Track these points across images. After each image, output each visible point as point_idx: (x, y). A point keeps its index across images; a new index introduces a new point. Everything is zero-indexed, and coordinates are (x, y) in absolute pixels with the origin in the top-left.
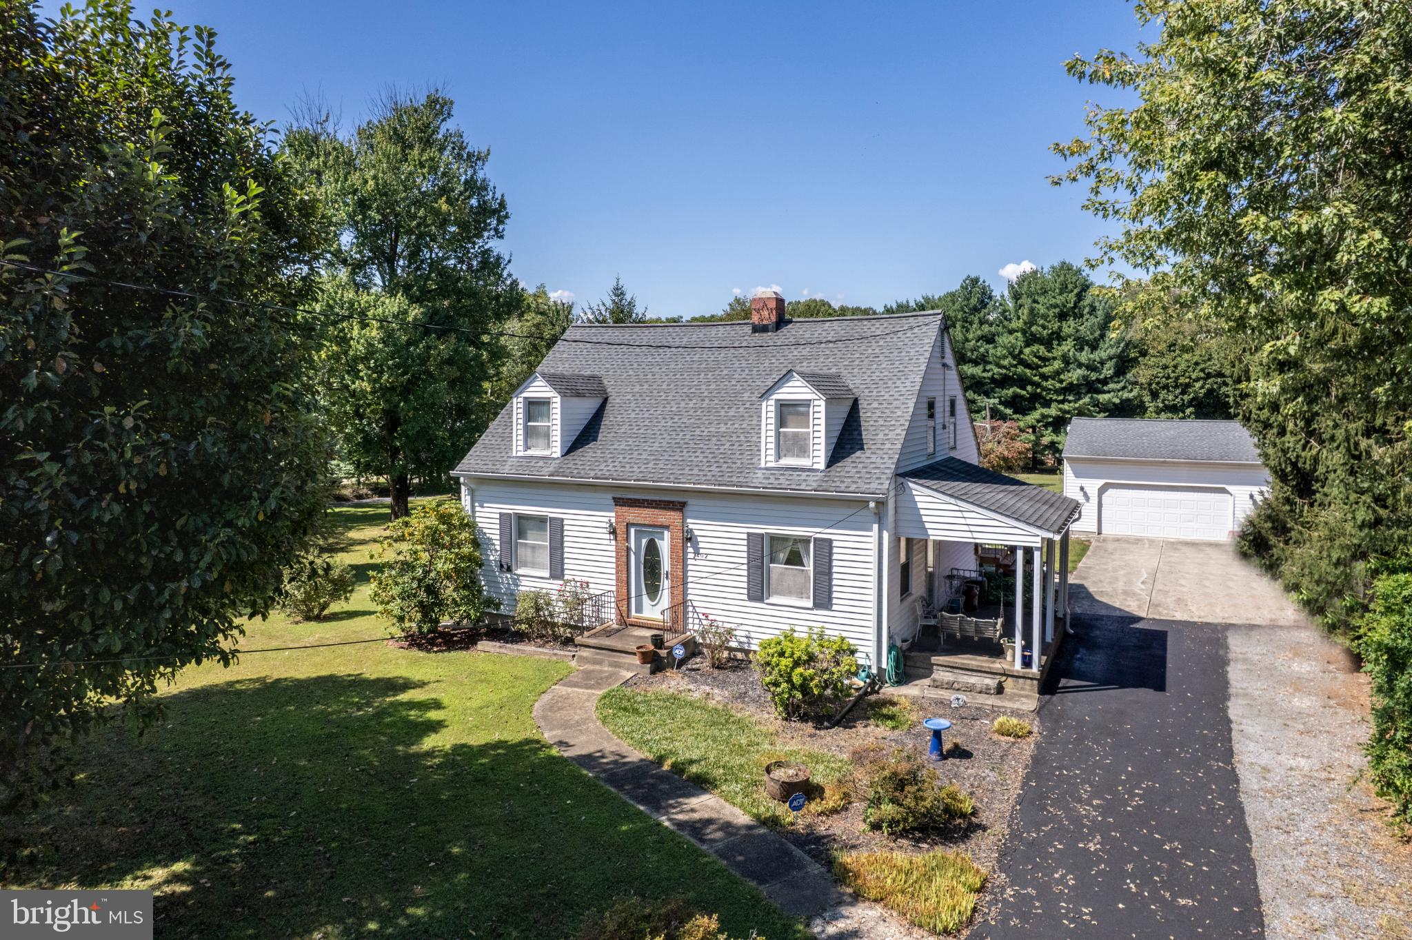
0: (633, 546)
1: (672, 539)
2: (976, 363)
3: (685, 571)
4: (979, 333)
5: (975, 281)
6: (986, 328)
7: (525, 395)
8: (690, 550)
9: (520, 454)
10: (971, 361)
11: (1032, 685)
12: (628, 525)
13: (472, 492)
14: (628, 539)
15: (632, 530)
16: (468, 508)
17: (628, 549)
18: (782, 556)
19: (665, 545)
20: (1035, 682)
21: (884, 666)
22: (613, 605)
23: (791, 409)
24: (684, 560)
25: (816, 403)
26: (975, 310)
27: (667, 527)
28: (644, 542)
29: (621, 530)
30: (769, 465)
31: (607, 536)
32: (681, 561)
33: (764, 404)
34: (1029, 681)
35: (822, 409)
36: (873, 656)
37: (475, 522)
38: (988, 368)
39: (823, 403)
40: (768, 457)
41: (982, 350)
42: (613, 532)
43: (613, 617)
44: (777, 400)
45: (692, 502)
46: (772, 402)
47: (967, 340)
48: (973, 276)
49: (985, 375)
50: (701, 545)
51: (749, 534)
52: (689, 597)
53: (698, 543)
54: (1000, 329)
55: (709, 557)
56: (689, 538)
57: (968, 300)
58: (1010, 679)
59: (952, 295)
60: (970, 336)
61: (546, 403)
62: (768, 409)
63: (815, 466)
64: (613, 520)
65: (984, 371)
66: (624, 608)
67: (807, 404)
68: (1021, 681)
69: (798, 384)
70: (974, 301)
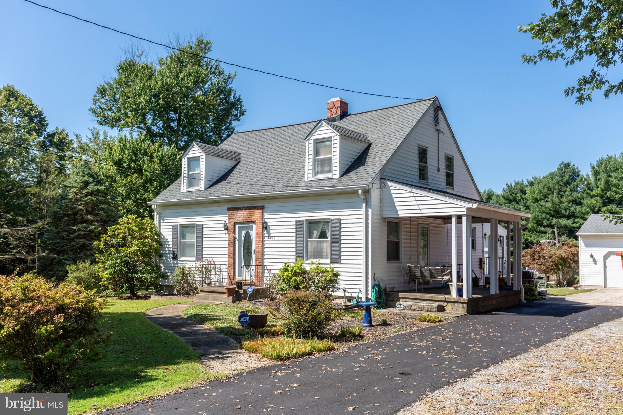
0: (237, 236)
1: (257, 229)
2: (568, 217)
3: (263, 248)
4: (570, 198)
5: (567, 165)
6: (575, 194)
7: (188, 156)
8: (266, 235)
9: (185, 191)
10: (565, 216)
11: (463, 307)
12: (235, 223)
13: (159, 214)
14: (234, 232)
15: (237, 226)
16: (157, 225)
17: (235, 238)
18: (315, 233)
19: (253, 234)
20: (465, 305)
21: (370, 296)
22: (227, 273)
23: (322, 144)
24: (263, 241)
25: (335, 138)
26: (567, 183)
27: (254, 222)
28: (244, 233)
29: (231, 228)
30: (310, 179)
31: (224, 232)
32: (261, 242)
33: (307, 143)
34: (461, 305)
35: (338, 141)
36: (363, 291)
37: (160, 233)
38: (576, 220)
39: (338, 137)
40: (309, 176)
41: (572, 209)
42: (227, 229)
43: (226, 280)
44: (315, 140)
45: (267, 205)
46: (311, 141)
47: (561, 202)
48: (566, 161)
49: (575, 225)
50: (271, 231)
51: (296, 221)
52: (265, 264)
53: (270, 230)
54: (585, 195)
55: (276, 238)
56: (265, 227)
57: (562, 177)
58: (449, 304)
59: (551, 174)
60: (564, 199)
61: (198, 159)
62: (309, 146)
63: (334, 177)
64: (227, 222)
65: (574, 223)
66: (232, 275)
67: (329, 139)
68: (456, 305)
69: (326, 128)
70: (566, 178)
